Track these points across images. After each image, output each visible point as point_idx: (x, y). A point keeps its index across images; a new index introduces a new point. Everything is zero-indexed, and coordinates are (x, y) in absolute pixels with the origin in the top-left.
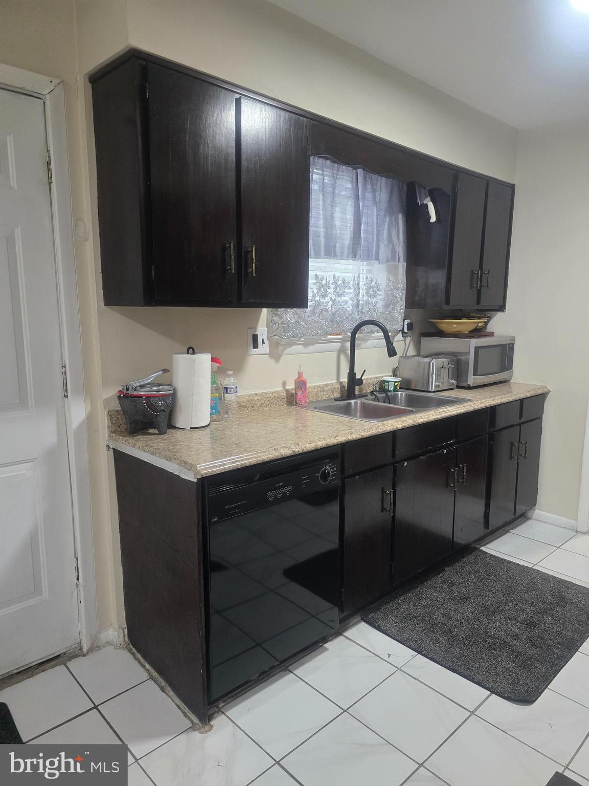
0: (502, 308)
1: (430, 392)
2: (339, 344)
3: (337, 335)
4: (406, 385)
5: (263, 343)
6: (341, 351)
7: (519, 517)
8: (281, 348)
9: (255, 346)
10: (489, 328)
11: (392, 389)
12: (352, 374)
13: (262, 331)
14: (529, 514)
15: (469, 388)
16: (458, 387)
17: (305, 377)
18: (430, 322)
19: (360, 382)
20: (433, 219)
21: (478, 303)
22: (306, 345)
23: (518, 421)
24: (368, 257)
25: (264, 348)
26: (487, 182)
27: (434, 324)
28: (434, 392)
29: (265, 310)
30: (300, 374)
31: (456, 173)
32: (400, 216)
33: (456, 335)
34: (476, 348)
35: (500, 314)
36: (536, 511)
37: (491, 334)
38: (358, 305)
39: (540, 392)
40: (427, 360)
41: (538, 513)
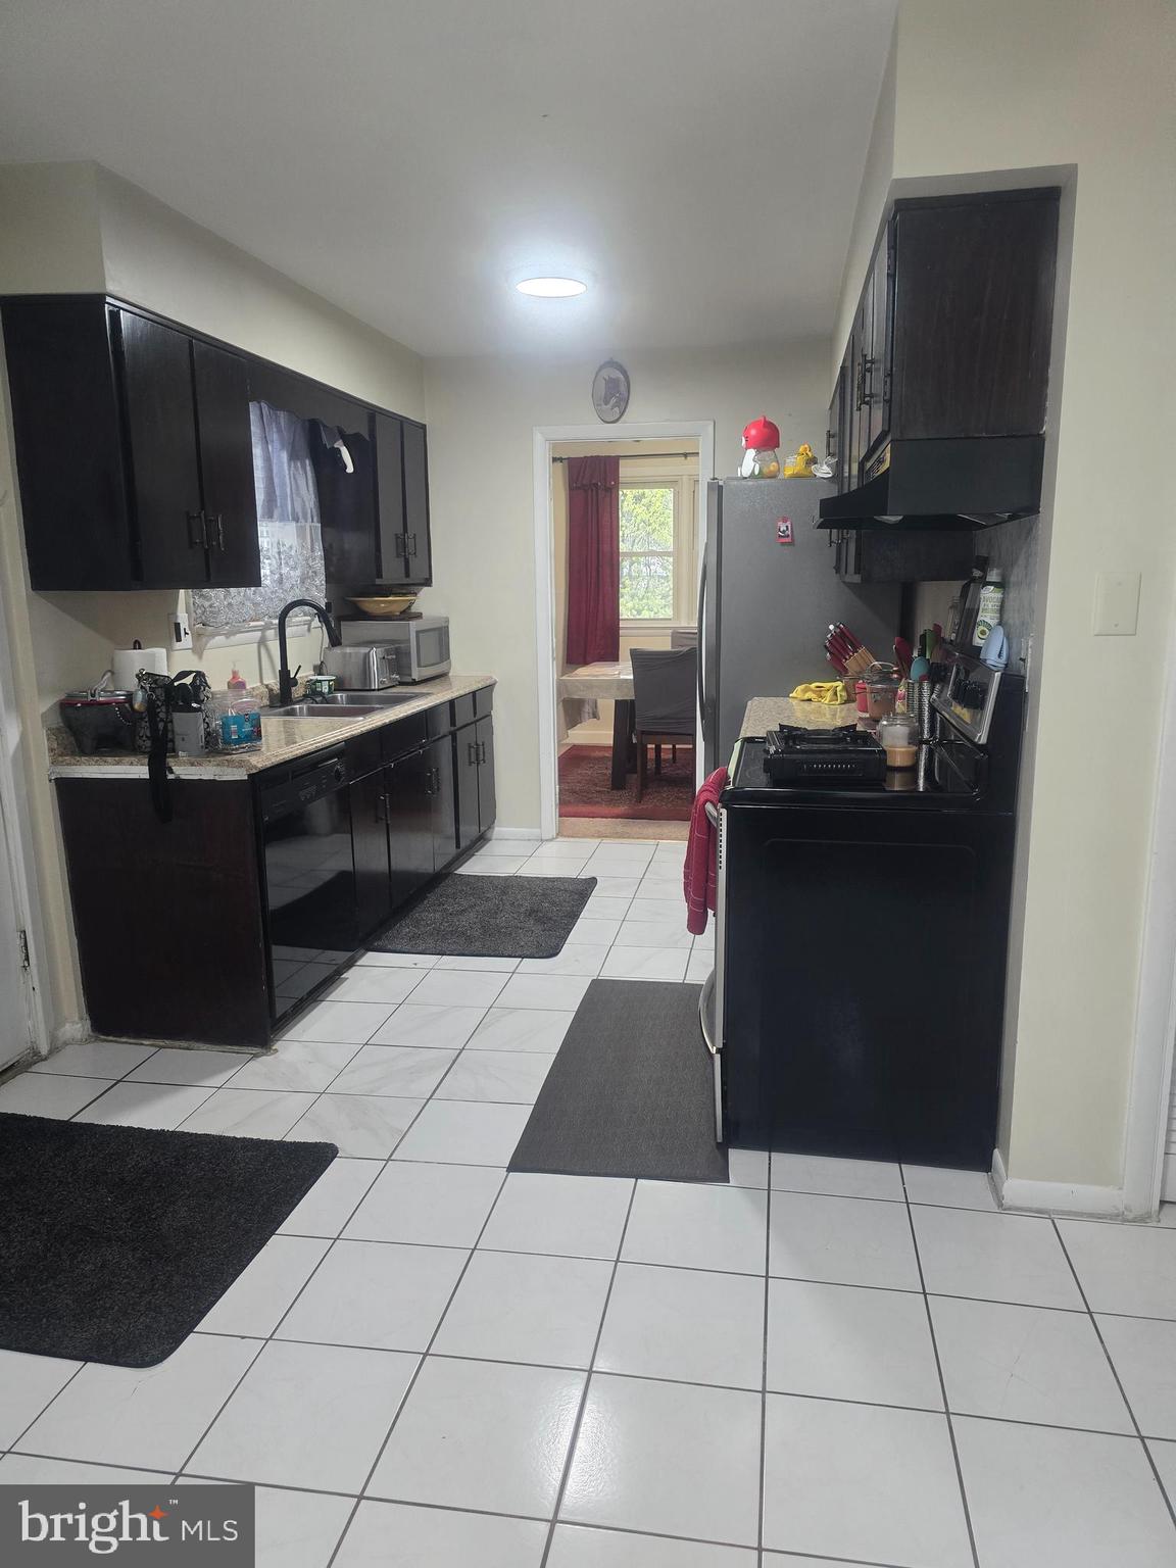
0: (428, 582)
1: (374, 690)
2: (259, 634)
3: (258, 620)
4: (339, 685)
5: (186, 633)
6: (262, 642)
7: (481, 839)
8: (204, 640)
9: (179, 639)
10: (414, 609)
11: (327, 691)
12: (284, 672)
13: (183, 618)
14: (488, 836)
15: (414, 683)
16: (402, 684)
17: (242, 677)
18: (351, 601)
19: (294, 682)
20: (350, 469)
21: (407, 575)
22: (228, 635)
23: (473, 719)
24: (283, 518)
25: (187, 641)
26: (402, 422)
27: (355, 604)
28: (378, 690)
29: (182, 591)
30: (235, 674)
31: (373, 413)
32: (307, 462)
33: (387, 617)
34: (418, 632)
35: (425, 589)
36: (496, 829)
37: (419, 616)
38: (280, 581)
39: (488, 683)
40: (366, 650)
41: (499, 830)
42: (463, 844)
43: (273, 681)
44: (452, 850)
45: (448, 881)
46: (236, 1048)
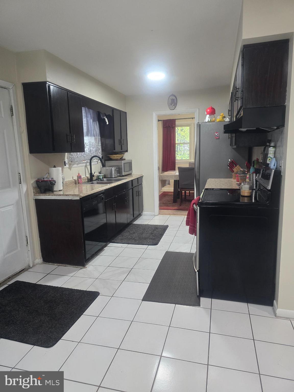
0: (127, 151)
1: (113, 178)
2: (85, 164)
3: (85, 161)
4: (105, 177)
5: (67, 164)
6: (86, 166)
7: (140, 215)
8: (72, 165)
9: (65, 165)
10: (123, 158)
11: (102, 178)
12: (91, 174)
13: (66, 160)
14: (141, 214)
15: (123, 176)
16: (120, 176)
17: (81, 174)
18: (107, 156)
19: (94, 176)
20: (108, 123)
21: (122, 149)
22: (77, 164)
23: (137, 185)
24: (91, 136)
25: (67, 166)
26: (120, 111)
27: (109, 157)
28: (114, 178)
29: (66, 153)
30: (79, 174)
31: (113, 110)
32: (97, 122)
33: (117, 160)
34: (124, 163)
35: (126, 153)
36: (143, 212)
37: (125, 159)
38: (90, 151)
39: (141, 176)
40: (111, 168)
41: (144, 213)
42: (135, 216)
43: (88, 176)
44: (132, 218)
45: (131, 225)
46: (77, 266)
